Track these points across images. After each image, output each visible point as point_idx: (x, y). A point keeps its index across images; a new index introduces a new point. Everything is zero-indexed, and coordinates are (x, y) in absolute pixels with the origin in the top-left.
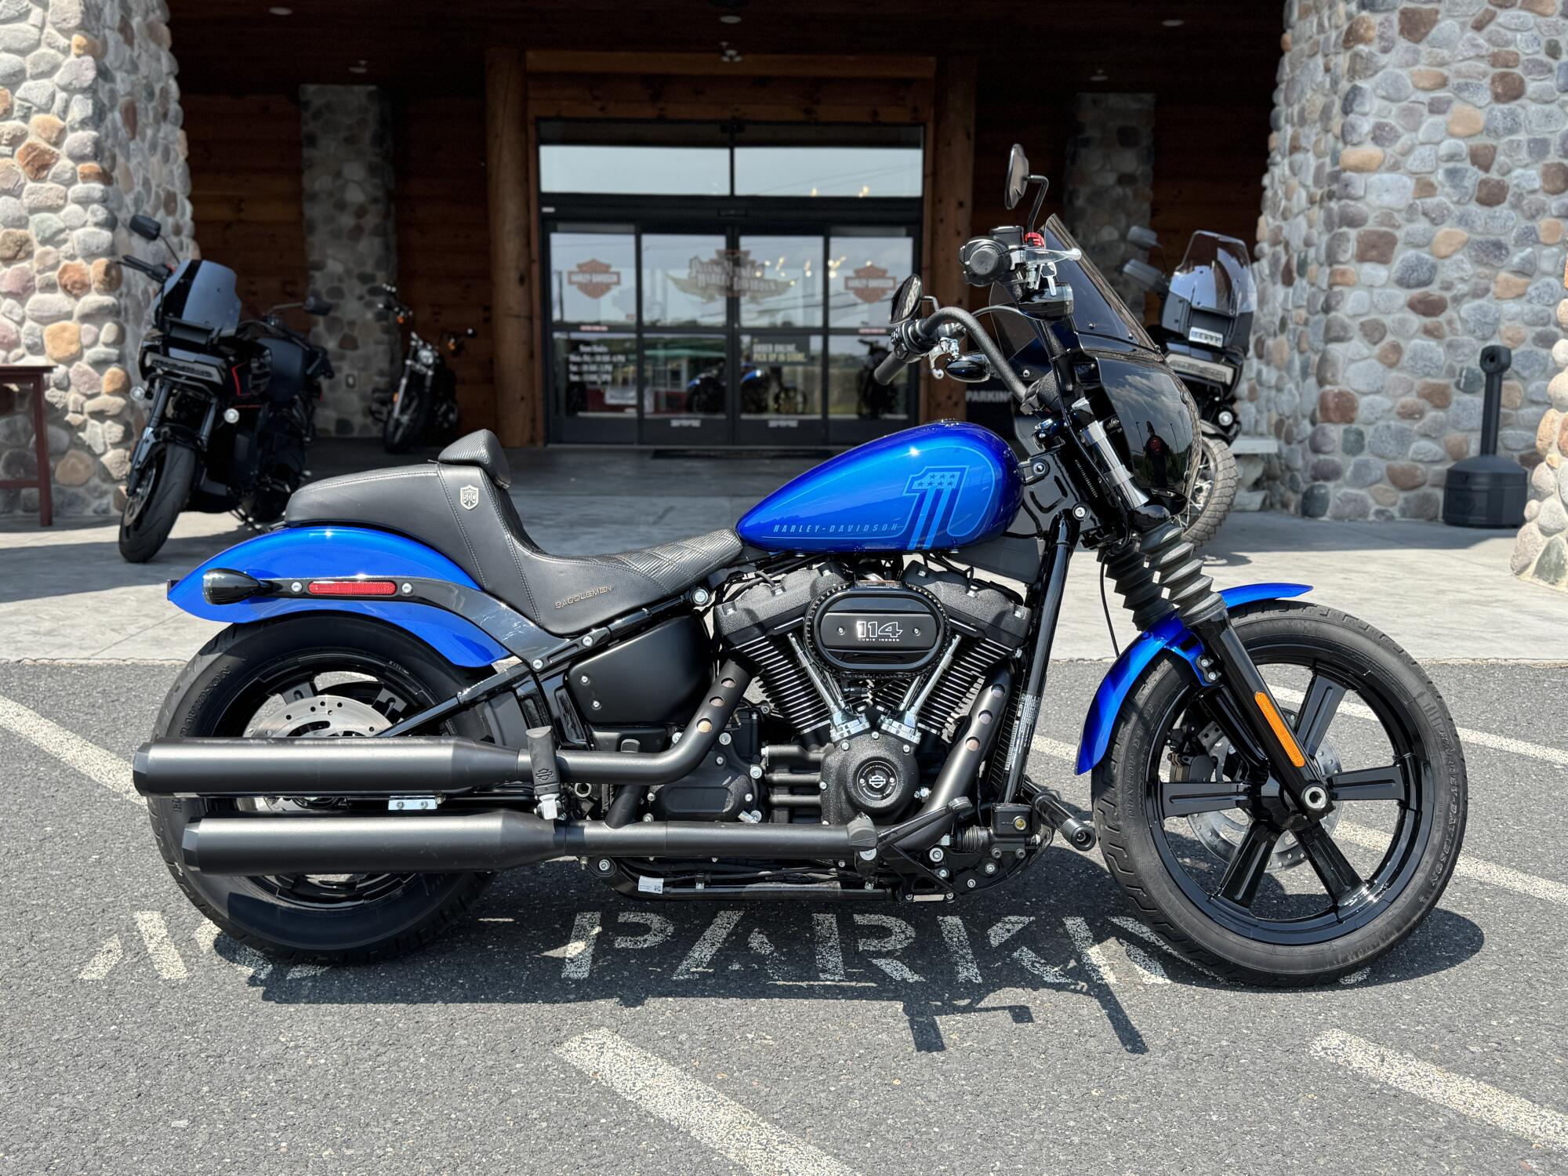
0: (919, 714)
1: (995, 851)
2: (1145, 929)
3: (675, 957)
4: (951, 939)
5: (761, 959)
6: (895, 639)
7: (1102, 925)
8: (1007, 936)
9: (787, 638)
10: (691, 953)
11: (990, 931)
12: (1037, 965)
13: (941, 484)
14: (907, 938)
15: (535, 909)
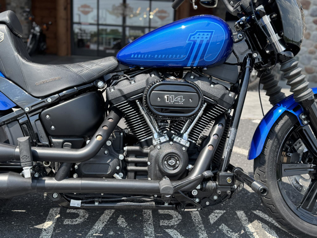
0: (189, 135)
1: (219, 191)
2: (266, 216)
3: (88, 229)
4: (195, 220)
5: (122, 229)
6: (181, 103)
7: (251, 214)
8: (216, 219)
9: (136, 102)
10: (94, 227)
11: (210, 217)
12: (229, 232)
13: (202, 38)
14: (179, 220)
15: (35, 206)
